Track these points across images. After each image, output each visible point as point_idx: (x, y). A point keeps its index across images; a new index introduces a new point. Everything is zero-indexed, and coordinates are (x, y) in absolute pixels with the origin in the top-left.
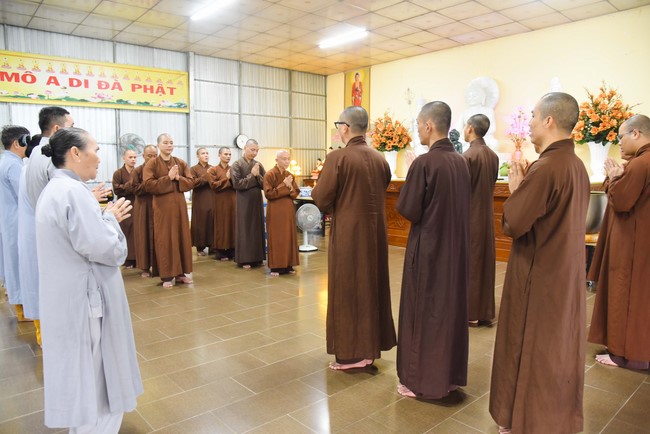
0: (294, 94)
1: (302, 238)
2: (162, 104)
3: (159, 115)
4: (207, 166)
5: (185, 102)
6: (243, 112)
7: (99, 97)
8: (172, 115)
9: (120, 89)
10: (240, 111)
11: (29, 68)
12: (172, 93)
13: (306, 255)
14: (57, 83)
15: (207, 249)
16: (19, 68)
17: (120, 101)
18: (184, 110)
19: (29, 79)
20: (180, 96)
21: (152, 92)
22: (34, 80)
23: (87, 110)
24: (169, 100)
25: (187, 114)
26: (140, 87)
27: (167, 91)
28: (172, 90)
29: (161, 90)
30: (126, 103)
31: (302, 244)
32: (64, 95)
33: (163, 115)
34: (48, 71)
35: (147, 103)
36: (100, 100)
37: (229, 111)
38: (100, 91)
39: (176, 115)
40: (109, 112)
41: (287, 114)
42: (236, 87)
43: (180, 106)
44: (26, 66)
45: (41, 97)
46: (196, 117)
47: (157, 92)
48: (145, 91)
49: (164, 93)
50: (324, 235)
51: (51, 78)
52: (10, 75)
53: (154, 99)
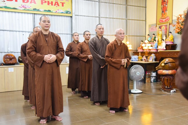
0: (128, 7)
1: (133, 84)
2: (58, 11)
3: (56, 17)
4: (78, 42)
5: (70, 10)
6: (101, 16)
7: (23, 7)
8: (63, 18)
9: (35, 3)
10: (99, 15)
12: (63, 6)
13: (135, 95)
15: (77, 89)
17: (35, 9)
18: (69, 14)
20: (67, 7)
21: (52, 5)
23: (17, 14)
24: (61, 9)
25: (71, 17)
26: (46, 2)
27: (60, 5)
28: (63, 4)
29: (57, 4)
30: (38, 10)
31: (133, 88)
32: (4, 5)
33: (58, 17)
35: (49, 11)
36: (24, 8)
37: (94, 16)
38: (24, 4)
39: (65, 18)
40: (29, 15)
41: (124, 17)
42: (98, 3)
43: (67, 12)
46: (76, 19)
47: (55, 5)
48: (48, 4)
49: (58, 5)
50: (145, 83)
53: (53, 8)
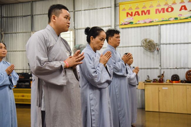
11: (170, 4)
14: (186, 9)
16: (165, 5)
19: (170, 10)
22: (172, 9)
34: (181, 3)
44: (168, 3)
45: (176, 19)
51: (182, 6)
52: (160, 10)
